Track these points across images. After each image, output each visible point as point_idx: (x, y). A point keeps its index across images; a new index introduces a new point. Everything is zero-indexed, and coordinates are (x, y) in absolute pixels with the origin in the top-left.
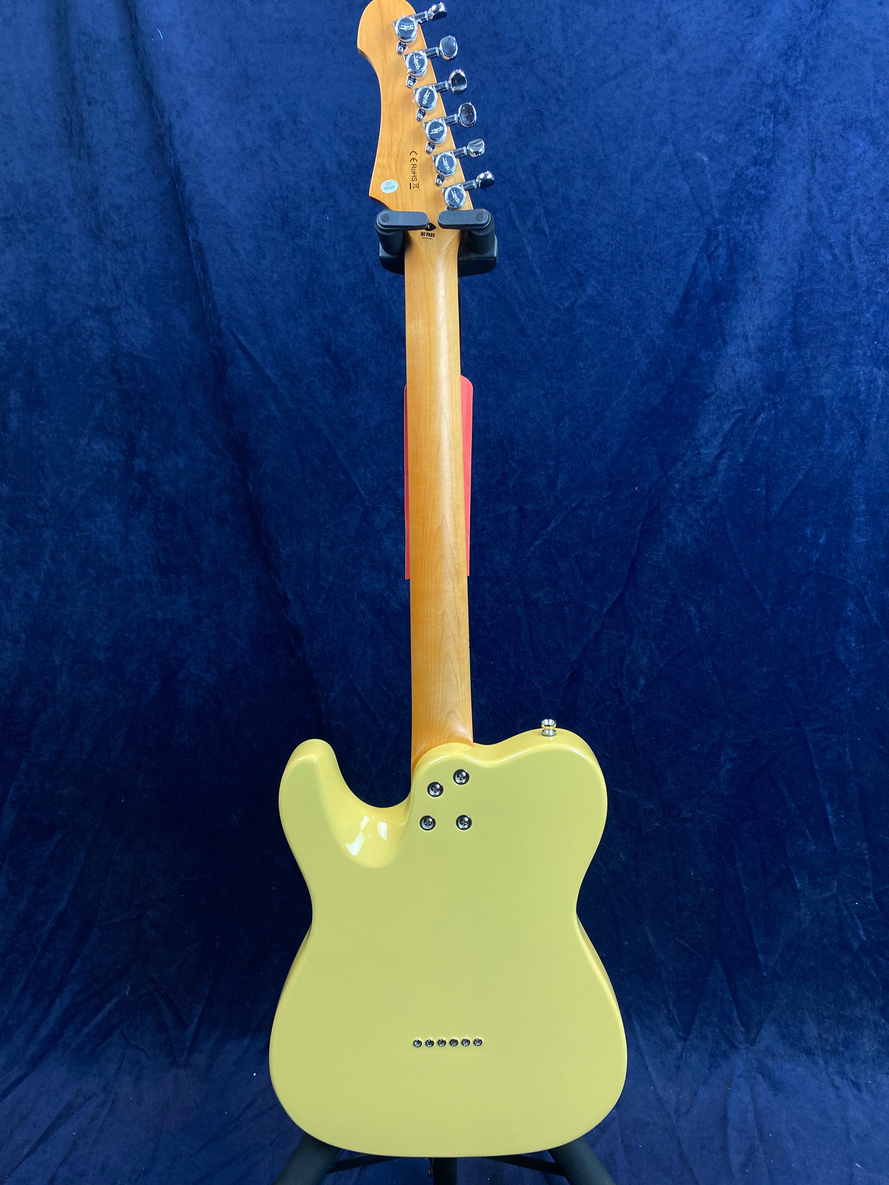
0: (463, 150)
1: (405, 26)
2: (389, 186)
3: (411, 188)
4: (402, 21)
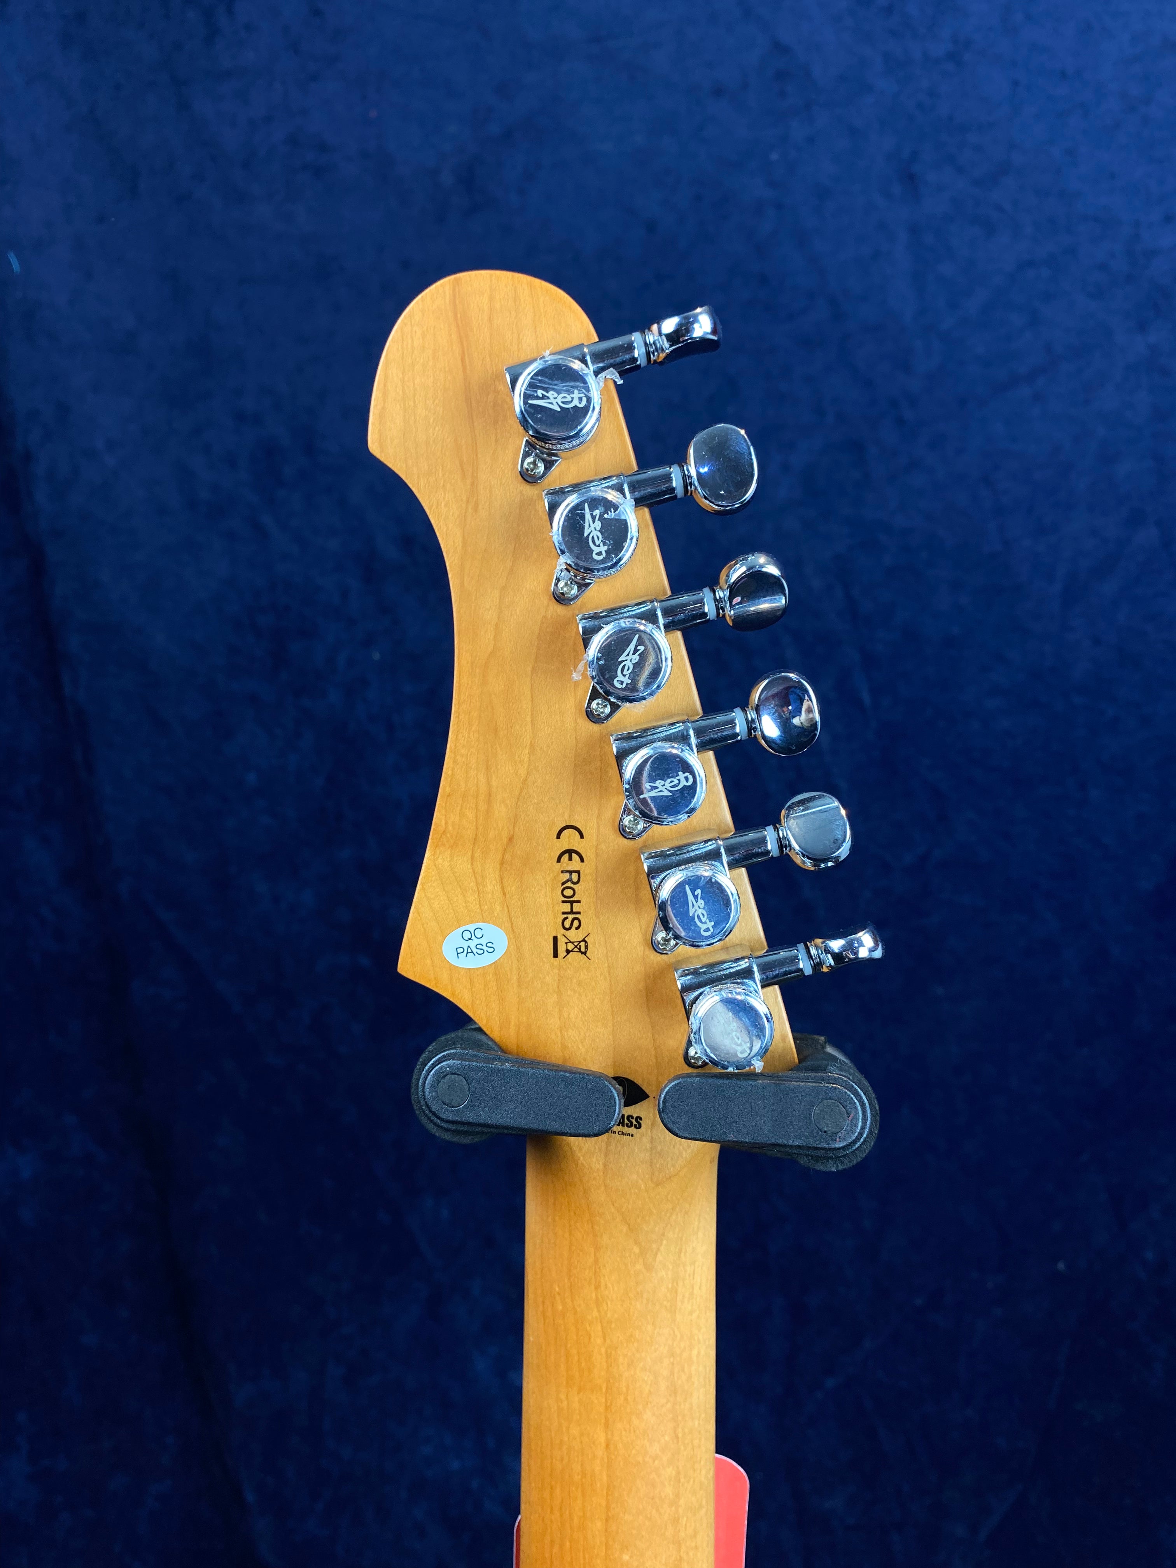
0: (763, 841)
1: (552, 394)
2: (472, 944)
3: (556, 955)
4: (541, 372)
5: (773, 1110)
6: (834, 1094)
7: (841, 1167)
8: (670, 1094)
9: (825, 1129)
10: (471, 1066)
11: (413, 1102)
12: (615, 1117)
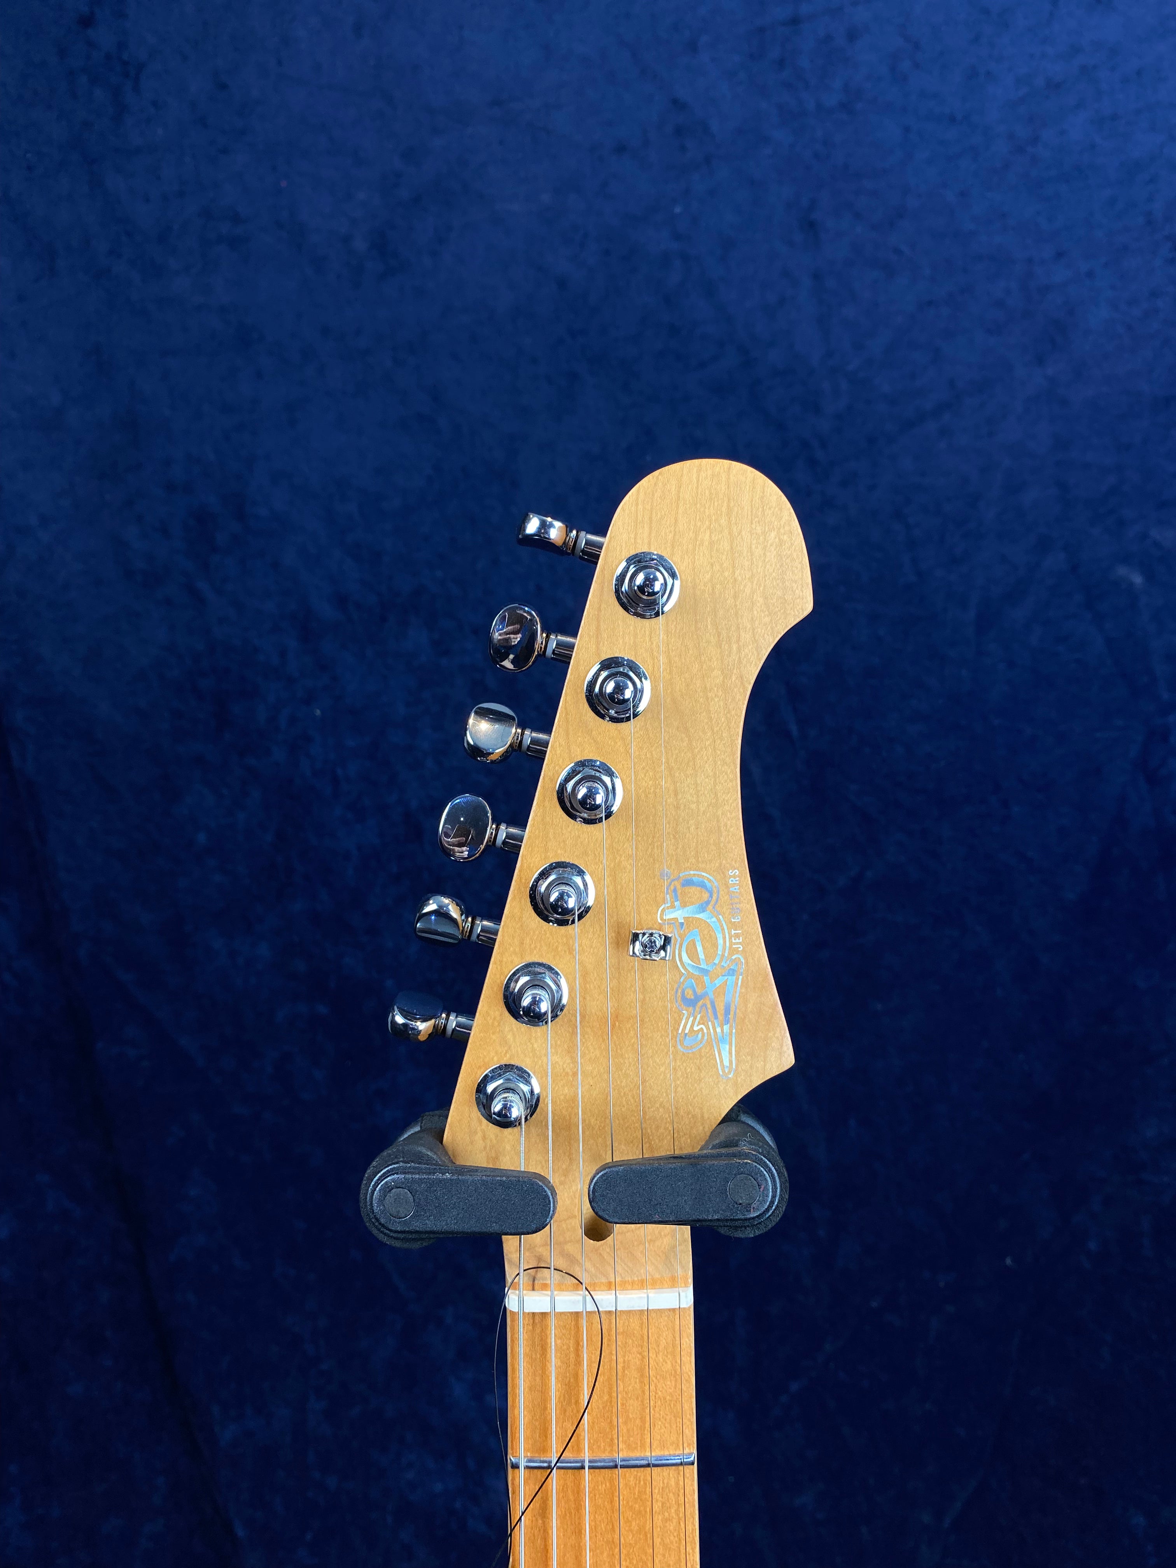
5: (692, 1189)
6: (745, 1169)
7: (757, 1233)
8: (598, 1184)
9: (740, 1202)
10: (414, 1180)
11: (363, 1215)
12: (550, 1215)
